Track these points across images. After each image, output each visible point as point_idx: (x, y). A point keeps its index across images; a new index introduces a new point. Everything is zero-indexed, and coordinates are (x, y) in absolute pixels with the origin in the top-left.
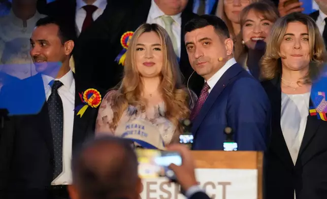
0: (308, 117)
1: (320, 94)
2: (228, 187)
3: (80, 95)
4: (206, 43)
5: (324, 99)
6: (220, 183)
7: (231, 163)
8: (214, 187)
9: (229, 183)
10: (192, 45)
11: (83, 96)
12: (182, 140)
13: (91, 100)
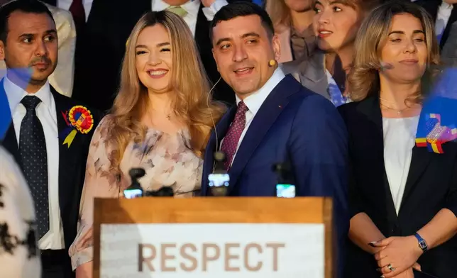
0: (413, 149)
1: (433, 116)
2: (280, 250)
3: (64, 116)
4: (252, 41)
5: (438, 124)
6: (268, 245)
7: (285, 215)
8: (260, 250)
9: (282, 245)
10: (229, 42)
11: (68, 116)
12: (213, 182)
13: (79, 123)
